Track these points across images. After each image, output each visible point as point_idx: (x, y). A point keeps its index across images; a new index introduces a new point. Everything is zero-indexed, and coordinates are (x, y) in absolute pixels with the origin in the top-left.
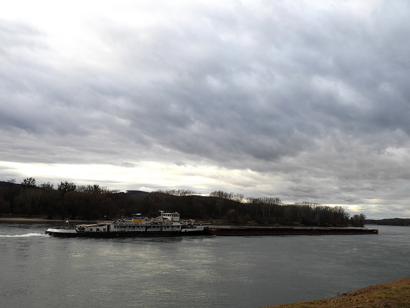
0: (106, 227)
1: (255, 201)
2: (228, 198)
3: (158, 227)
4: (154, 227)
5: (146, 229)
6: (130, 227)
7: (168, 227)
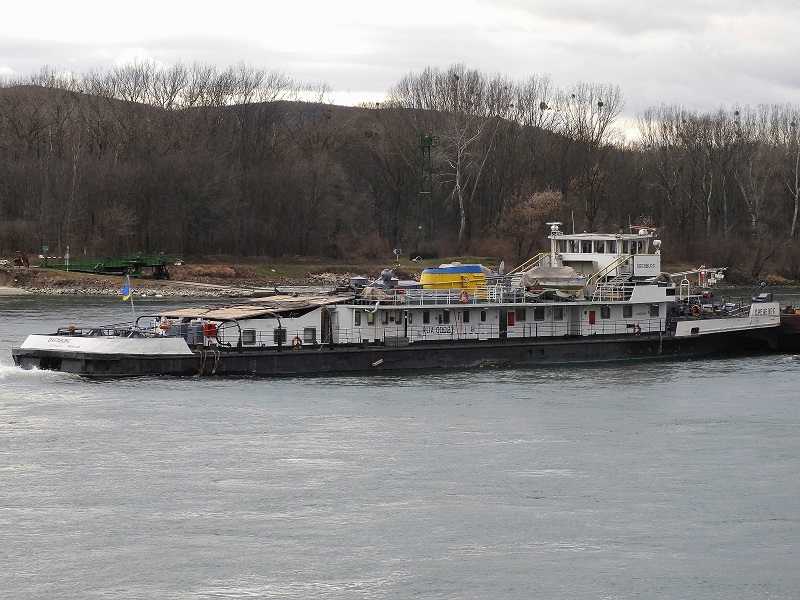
0: (314, 320)
1: (695, 129)
2: (511, 114)
3: (559, 313)
4: (539, 314)
5: (503, 327)
6: (426, 315)
7: (606, 312)
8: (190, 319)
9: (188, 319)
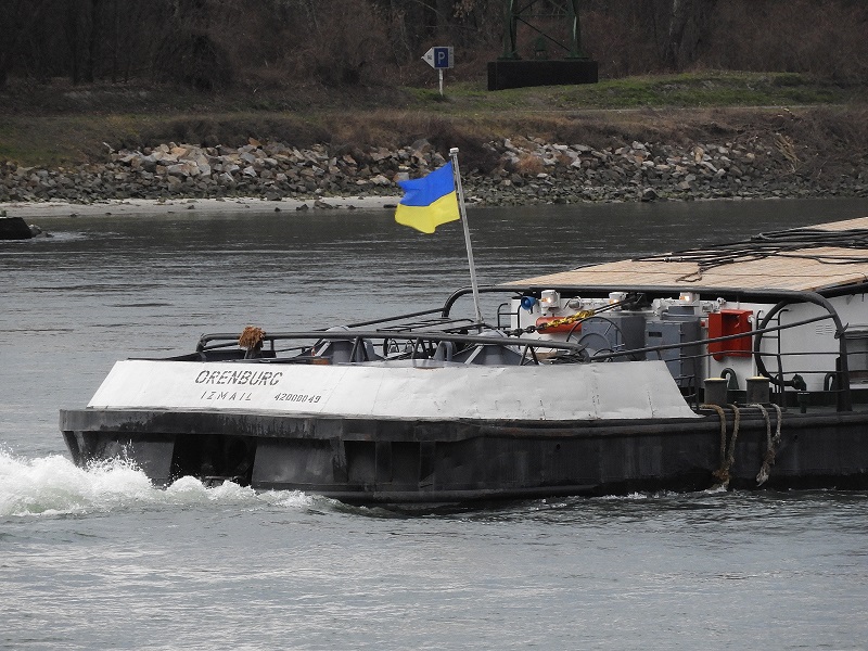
8: (649, 296)
9: (640, 298)
